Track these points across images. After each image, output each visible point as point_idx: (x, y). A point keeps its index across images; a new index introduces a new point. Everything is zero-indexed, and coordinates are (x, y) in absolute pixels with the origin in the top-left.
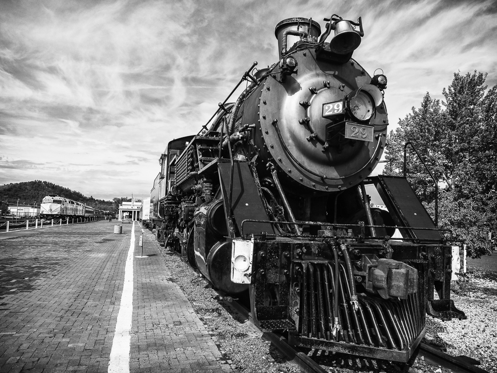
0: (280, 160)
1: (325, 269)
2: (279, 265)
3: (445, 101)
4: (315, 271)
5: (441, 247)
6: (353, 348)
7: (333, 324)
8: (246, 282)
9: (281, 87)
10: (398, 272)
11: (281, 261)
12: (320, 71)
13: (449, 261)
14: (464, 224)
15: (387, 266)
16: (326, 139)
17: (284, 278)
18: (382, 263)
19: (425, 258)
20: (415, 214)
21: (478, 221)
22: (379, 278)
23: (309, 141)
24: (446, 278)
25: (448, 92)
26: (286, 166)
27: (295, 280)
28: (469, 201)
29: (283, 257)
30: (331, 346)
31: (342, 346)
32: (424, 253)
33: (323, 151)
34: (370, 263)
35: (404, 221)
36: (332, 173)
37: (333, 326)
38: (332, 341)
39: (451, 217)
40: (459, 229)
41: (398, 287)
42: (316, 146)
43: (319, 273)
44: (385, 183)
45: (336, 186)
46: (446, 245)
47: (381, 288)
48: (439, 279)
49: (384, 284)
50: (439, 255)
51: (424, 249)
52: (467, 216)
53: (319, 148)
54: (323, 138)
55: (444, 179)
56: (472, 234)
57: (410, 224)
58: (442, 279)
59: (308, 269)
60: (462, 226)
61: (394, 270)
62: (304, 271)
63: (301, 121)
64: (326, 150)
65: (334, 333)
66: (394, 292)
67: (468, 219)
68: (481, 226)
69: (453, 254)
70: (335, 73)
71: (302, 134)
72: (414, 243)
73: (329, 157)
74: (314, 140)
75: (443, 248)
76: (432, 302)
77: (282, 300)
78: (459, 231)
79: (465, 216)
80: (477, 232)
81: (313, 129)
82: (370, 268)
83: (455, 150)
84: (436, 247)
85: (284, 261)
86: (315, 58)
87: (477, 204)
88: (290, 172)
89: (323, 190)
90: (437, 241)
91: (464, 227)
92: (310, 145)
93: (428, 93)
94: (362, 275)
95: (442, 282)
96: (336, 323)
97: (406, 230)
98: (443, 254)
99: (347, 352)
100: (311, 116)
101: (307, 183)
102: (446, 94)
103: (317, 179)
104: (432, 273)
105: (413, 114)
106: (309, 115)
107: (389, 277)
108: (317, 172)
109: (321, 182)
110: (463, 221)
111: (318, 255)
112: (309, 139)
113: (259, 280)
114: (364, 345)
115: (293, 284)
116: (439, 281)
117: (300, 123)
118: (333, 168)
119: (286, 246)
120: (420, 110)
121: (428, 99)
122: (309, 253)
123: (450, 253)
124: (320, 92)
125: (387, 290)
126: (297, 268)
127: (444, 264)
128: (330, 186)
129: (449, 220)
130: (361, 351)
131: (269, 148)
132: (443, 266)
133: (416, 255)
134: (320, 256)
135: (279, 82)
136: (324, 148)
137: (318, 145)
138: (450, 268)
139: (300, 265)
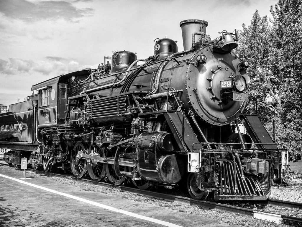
0: (197, 110)
1: (229, 164)
2: (209, 164)
3: (272, 19)
4: (225, 165)
5: (277, 153)
6: (243, 197)
7: (235, 188)
8: (197, 172)
9: (196, 69)
10: (262, 163)
11: (210, 161)
12: (215, 59)
13: (280, 159)
14: (288, 139)
15: (257, 161)
16: (220, 98)
17: (212, 169)
18: (254, 160)
19: (270, 158)
20: (264, 136)
21: (296, 137)
22: (253, 166)
23: (211, 99)
24: (279, 168)
25: (275, 10)
26: (200, 113)
27: (216, 170)
28: (291, 123)
29: (211, 160)
30: (234, 198)
31: (239, 197)
32: (270, 156)
33: (218, 104)
34: (247, 161)
35: (259, 140)
36: (222, 116)
37: (234, 189)
38: (234, 195)
39: (280, 135)
40: (285, 143)
41: (262, 169)
42: (215, 102)
43: (227, 166)
44: (247, 119)
45: (224, 123)
46: (279, 151)
47: (254, 171)
48: (276, 168)
49: (256, 169)
50: (276, 157)
51: (270, 154)
52: (290, 134)
53: (217, 102)
54: (218, 98)
55: (271, 94)
56: (293, 146)
57: (262, 141)
58: (278, 168)
59: (222, 165)
60: (287, 141)
61: (260, 162)
62: (221, 166)
63: (208, 88)
64: (220, 104)
65: (235, 192)
66: (260, 172)
67: (291, 136)
68: (298, 141)
69: (282, 156)
70: (222, 59)
71: (208, 96)
72: (264, 151)
73: (221, 107)
74: (214, 99)
75: (278, 153)
76: (273, 179)
77: (211, 179)
78: (285, 144)
79: (288, 134)
80: (296, 144)
81: (214, 93)
82: (248, 163)
83: (281, 67)
84: (275, 153)
85: (212, 161)
86: (212, 51)
87: (296, 126)
88: (202, 116)
89: (218, 125)
90: (275, 150)
91: (288, 141)
92: (212, 102)
93: (257, 11)
94: (244, 166)
95: (278, 170)
96: (236, 187)
97: (260, 145)
98: (278, 156)
99: (241, 199)
100: (213, 86)
101: (211, 122)
102: (274, 12)
103: (215, 119)
104: (273, 165)
105: (243, 31)
106: (211, 86)
107: (258, 165)
108: (215, 116)
109: (217, 121)
110: (287, 137)
111: (225, 158)
112: (212, 98)
113: (202, 171)
114: (248, 195)
115: (215, 172)
116: (276, 169)
117: (207, 90)
118: (222, 112)
119: (212, 155)
120: (250, 28)
121: (257, 16)
122: (221, 157)
123: (281, 155)
124: (217, 73)
125: (257, 171)
126: (218, 164)
127: (278, 161)
128: (221, 123)
129: (279, 137)
130: (247, 198)
131: (192, 104)
132: (278, 162)
133: (266, 157)
134: (226, 159)
135: (196, 67)
136: (219, 103)
137: (216, 101)
138: (281, 163)
139: (219, 163)
